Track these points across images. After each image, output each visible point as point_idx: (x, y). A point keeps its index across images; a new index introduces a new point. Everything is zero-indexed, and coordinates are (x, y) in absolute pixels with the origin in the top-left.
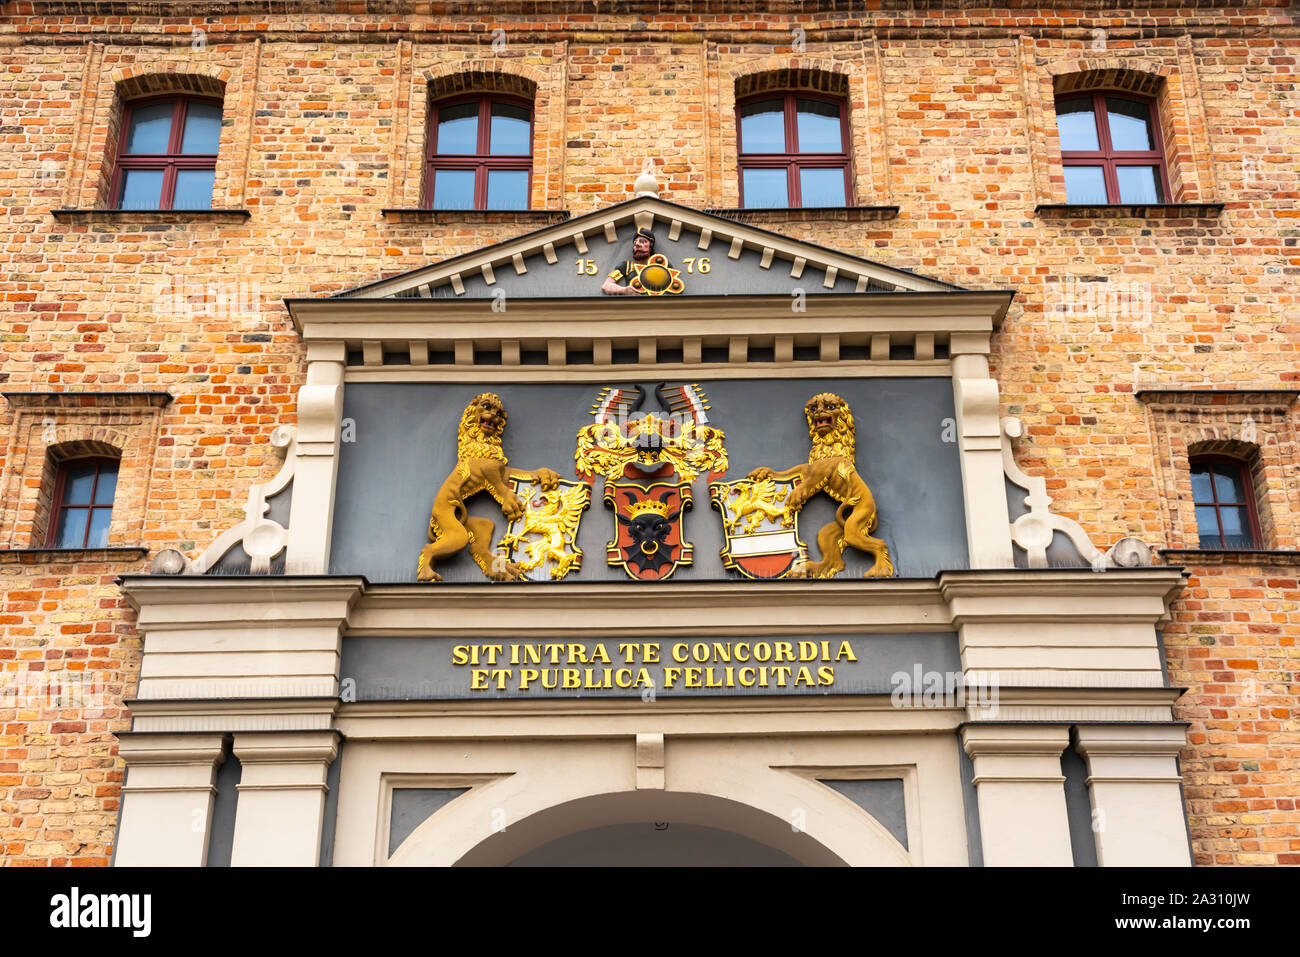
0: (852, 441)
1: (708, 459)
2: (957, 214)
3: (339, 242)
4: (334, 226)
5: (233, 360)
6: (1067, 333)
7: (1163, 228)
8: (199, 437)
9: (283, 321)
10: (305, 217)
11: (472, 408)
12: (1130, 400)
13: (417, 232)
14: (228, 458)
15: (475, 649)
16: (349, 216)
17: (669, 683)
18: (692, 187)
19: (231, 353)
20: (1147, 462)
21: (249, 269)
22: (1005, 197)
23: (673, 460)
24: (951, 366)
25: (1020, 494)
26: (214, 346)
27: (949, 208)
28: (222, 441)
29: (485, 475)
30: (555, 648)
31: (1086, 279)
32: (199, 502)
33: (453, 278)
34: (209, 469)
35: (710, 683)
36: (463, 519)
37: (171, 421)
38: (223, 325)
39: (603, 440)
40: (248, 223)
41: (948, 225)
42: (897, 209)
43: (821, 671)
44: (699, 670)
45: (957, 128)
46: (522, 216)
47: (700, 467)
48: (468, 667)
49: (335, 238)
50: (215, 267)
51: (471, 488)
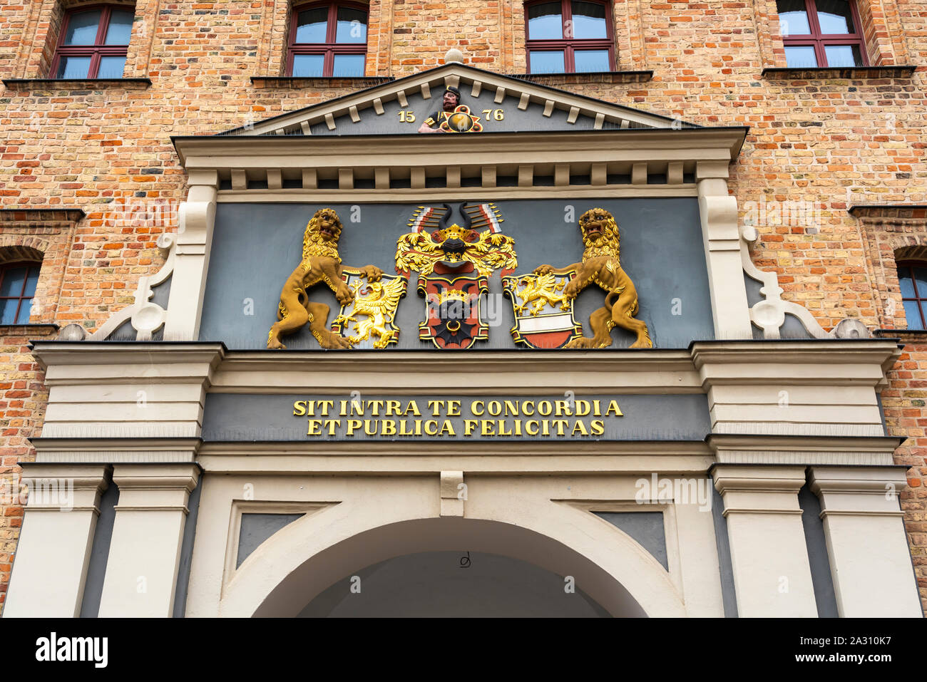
0: (617, 245)
1: (501, 259)
2: (700, 77)
3: (217, 102)
4: (215, 91)
5: (132, 187)
6: (790, 165)
7: (866, 86)
8: (104, 243)
9: (172, 159)
10: (192, 84)
11: (314, 219)
12: (845, 214)
13: (276, 95)
14: (125, 259)
15: (311, 403)
16: (226, 83)
17: (468, 432)
18: (490, 61)
19: (131, 182)
20: (860, 262)
21: (149, 121)
22: (737, 65)
23: (473, 260)
24: (697, 189)
25: (756, 286)
26: (119, 177)
27: (693, 73)
28: (122, 246)
29: (323, 269)
30: (376, 403)
31: (804, 124)
32: (101, 291)
33: (302, 124)
34: (110, 267)
35: (502, 432)
36: (305, 303)
37: (83, 232)
38: (127, 162)
39: (417, 245)
40: (149, 89)
41: (692, 86)
42: (651, 73)
43: (593, 424)
44: (493, 422)
45: (698, 15)
46: (358, 81)
47: (495, 265)
48: (305, 419)
49: (215, 100)
50: (122, 120)
51: (312, 279)
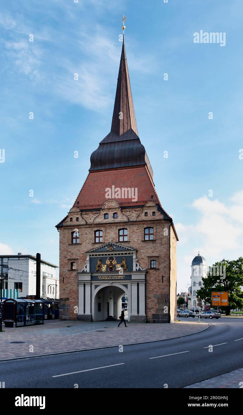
0: (125, 261)
2: (135, 241)
3: (89, 246)
6: (143, 251)
7: (151, 242)
10: (86, 244)
12: (147, 257)
13: (94, 245)
15: (100, 277)
16: (89, 243)
17: (112, 279)
19: (82, 255)
20: (147, 262)
22: (139, 240)
23: (113, 263)
24: (133, 255)
25: (137, 265)
29: (100, 265)
30: (105, 277)
31: (145, 247)
32: (81, 267)
33: (97, 249)
34: (81, 264)
35: (115, 279)
36: (98, 268)
37: (78, 260)
39: (108, 261)
40: (82, 244)
42: (130, 241)
45: (136, 233)
46: (102, 243)
50: (80, 248)
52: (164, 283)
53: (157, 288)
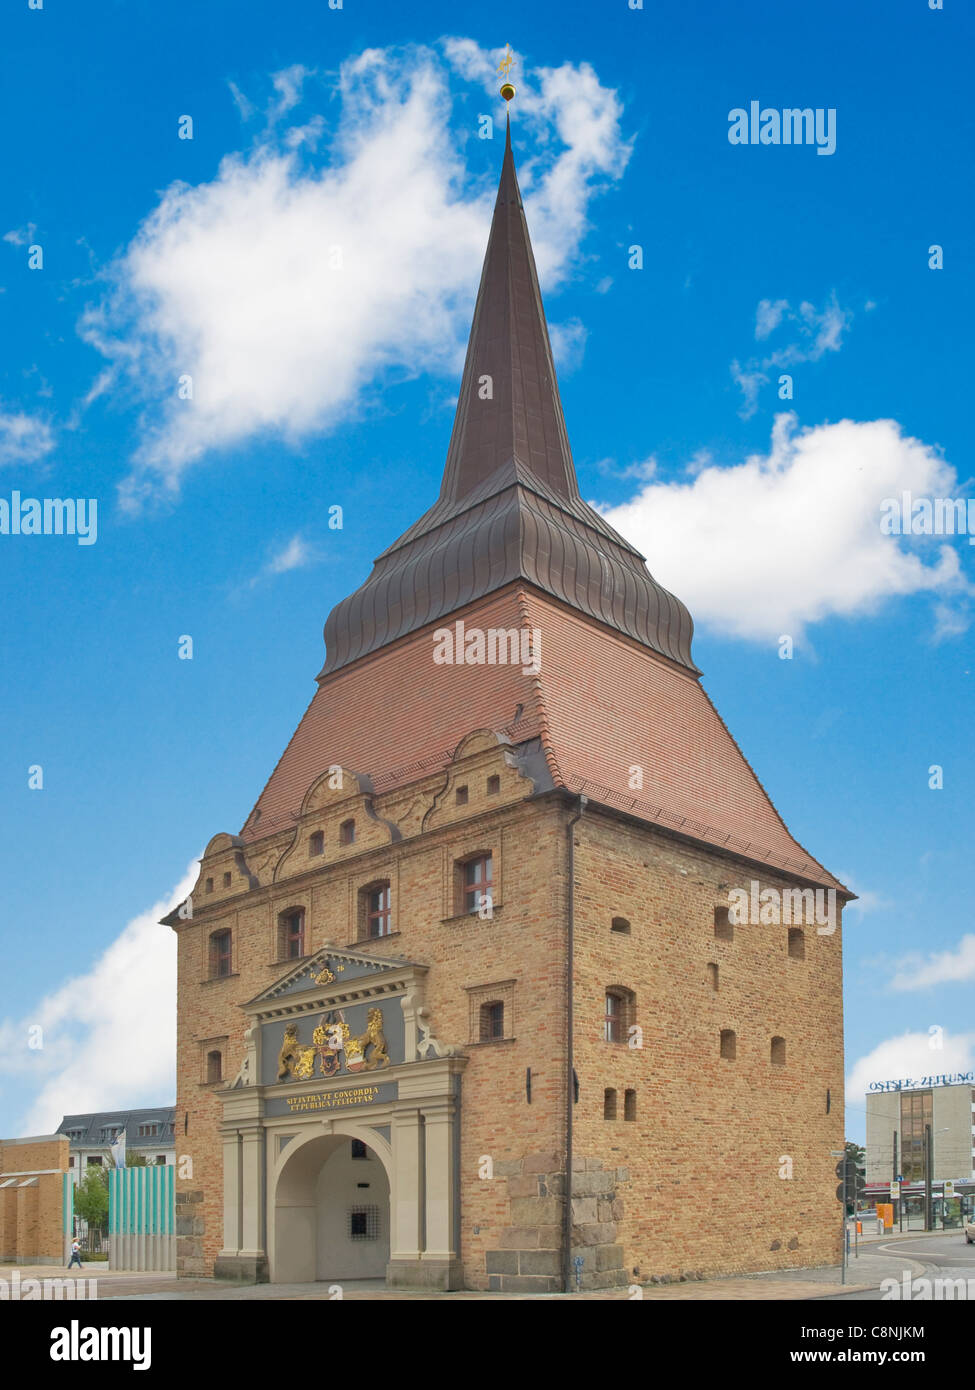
2: (419, 928)
6: (448, 969)
12: (463, 991)
20: (467, 1013)
22: (433, 918)
27: (416, 927)
31: (455, 946)
41: (416, 934)
42: (400, 932)
43: (370, 1097)
45: (421, 892)
52: (535, 1105)
53: (508, 1129)
